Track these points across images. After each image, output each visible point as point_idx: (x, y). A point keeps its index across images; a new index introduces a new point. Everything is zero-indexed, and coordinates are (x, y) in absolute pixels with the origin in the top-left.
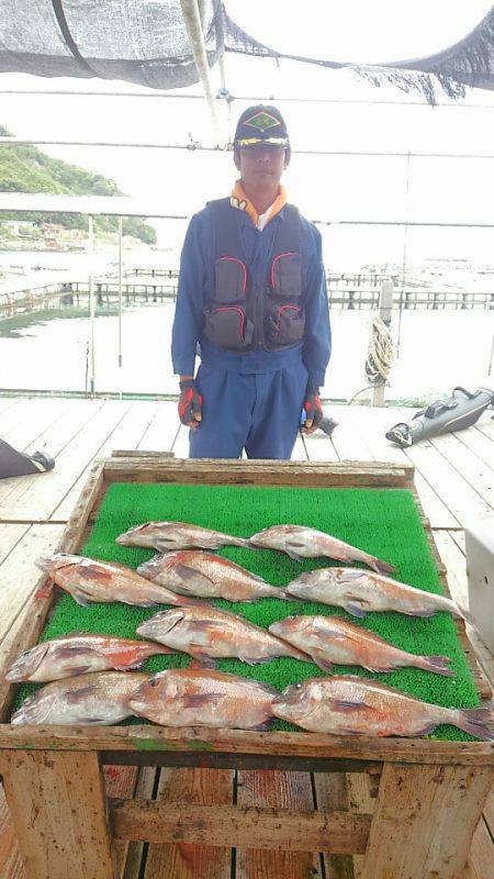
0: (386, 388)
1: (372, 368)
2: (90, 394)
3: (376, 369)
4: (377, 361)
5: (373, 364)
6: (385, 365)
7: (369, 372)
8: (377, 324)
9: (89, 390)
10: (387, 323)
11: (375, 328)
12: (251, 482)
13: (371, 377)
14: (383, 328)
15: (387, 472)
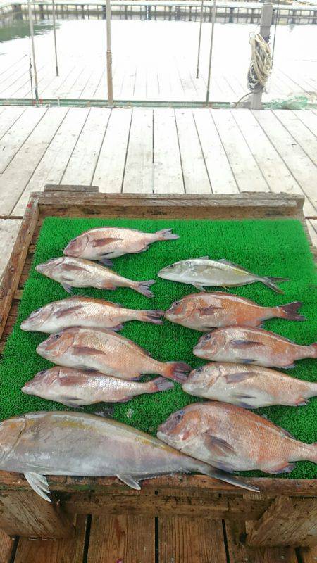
0: (264, 94)
1: (253, 77)
2: (35, 102)
3: (256, 78)
4: (258, 71)
5: (254, 73)
6: (263, 74)
7: (250, 80)
8: (258, 40)
9: (34, 97)
10: (267, 39)
11: (257, 44)
12: (165, 214)
13: (252, 84)
14: (263, 44)
15: (282, 203)
